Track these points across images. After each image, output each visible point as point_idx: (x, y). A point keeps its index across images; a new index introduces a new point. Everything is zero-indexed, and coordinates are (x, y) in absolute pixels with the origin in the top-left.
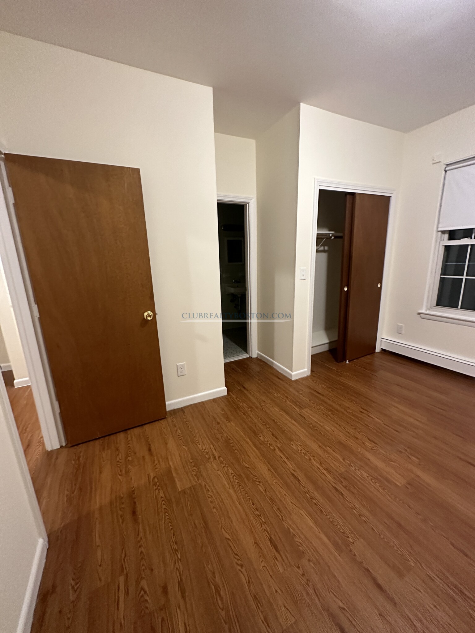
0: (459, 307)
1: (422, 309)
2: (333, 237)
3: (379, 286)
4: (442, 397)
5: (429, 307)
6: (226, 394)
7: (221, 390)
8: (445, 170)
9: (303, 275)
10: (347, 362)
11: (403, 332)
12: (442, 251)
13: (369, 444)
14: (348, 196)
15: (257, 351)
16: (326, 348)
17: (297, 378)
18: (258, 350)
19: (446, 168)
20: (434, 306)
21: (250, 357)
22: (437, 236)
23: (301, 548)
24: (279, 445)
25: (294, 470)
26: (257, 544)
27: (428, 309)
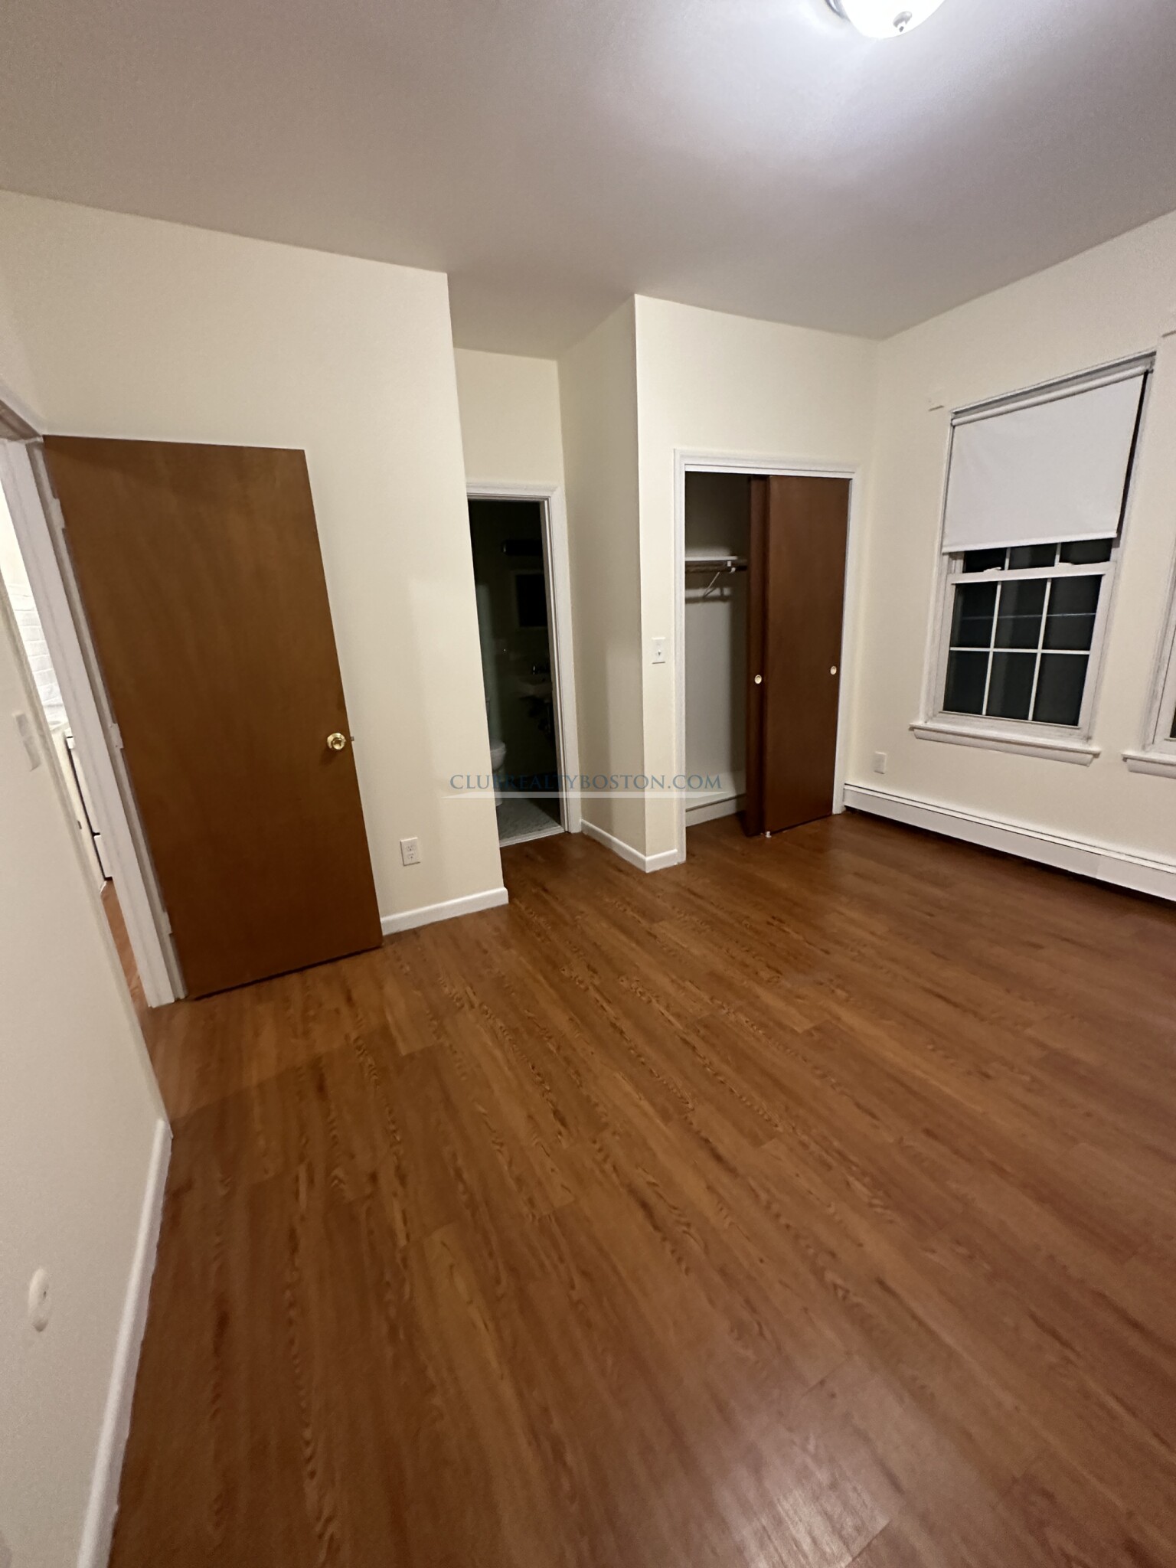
0: (984, 712)
1: (916, 717)
2: (733, 569)
3: (833, 671)
4: (937, 892)
5: (930, 713)
6: (505, 900)
7: (496, 893)
8: (951, 424)
9: (659, 653)
10: (768, 835)
11: (885, 769)
12: (951, 592)
13: (765, 974)
14: (754, 484)
15: (581, 820)
16: (729, 809)
17: (658, 868)
18: (584, 817)
19: (952, 420)
20: (940, 712)
21: (566, 832)
22: (941, 561)
23: (604, 1120)
24: (597, 982)
25: (616, 1019)
26: (530, 1117)
27: (929, 718)
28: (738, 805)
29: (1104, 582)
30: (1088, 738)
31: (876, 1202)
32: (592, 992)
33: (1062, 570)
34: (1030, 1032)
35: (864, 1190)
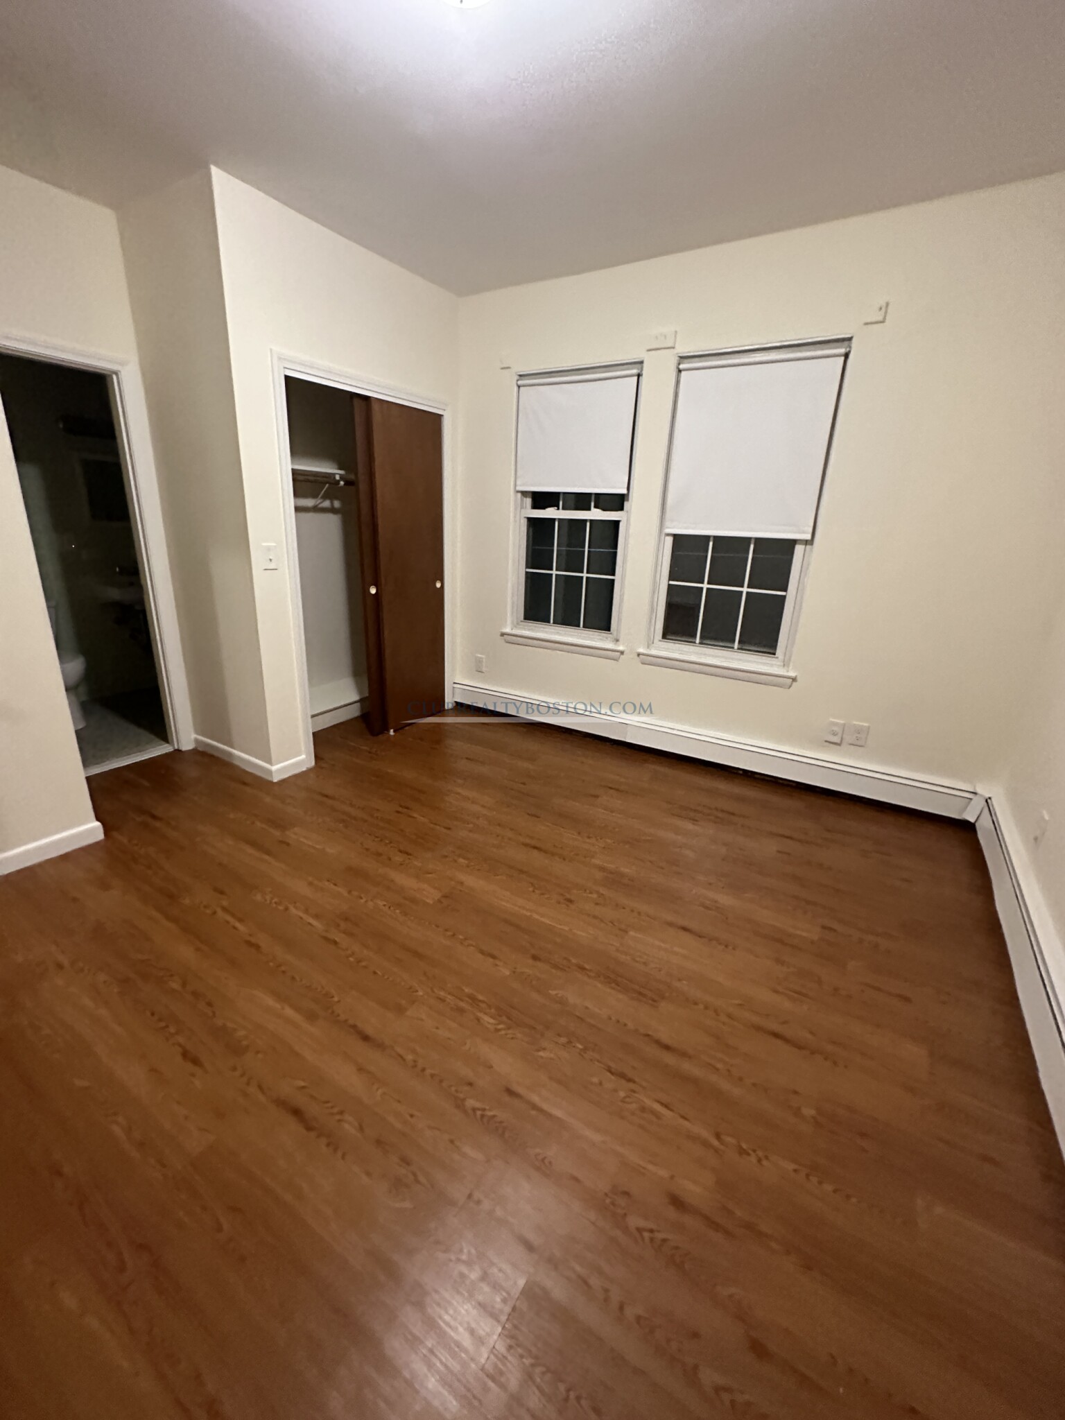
0: (552, 621)
1: (505, 625)
2: (342, 483)
3: (438, 585)
4: (526, 765)
5: (515, 623)
6: (100, 836)
7: (89, 829)
8: (517, 384)
9: (271, 560)
10: (392, 732)
11: (484, 669)
12: (524, 523)
13: (398, 858)
14: (356, 402)
15: (194, 736)
16: (355, 712)
17: (286, 776)
18: (197, 732)
19: (518, 380)
20: (522, 621)
21: (175, 750)
22: (516, 501)
23: (245, 1043)
24: (225, 903)
25: (250, 935)
26: (153, 1070)
27: (515, 626)
28: (362, 708)
29: (621, 524)
30: (617, 641)
31: (501, 1026)
32: (220, 912)
33: (595, 514)
34: (593, 861)
35: (492, 1021)
